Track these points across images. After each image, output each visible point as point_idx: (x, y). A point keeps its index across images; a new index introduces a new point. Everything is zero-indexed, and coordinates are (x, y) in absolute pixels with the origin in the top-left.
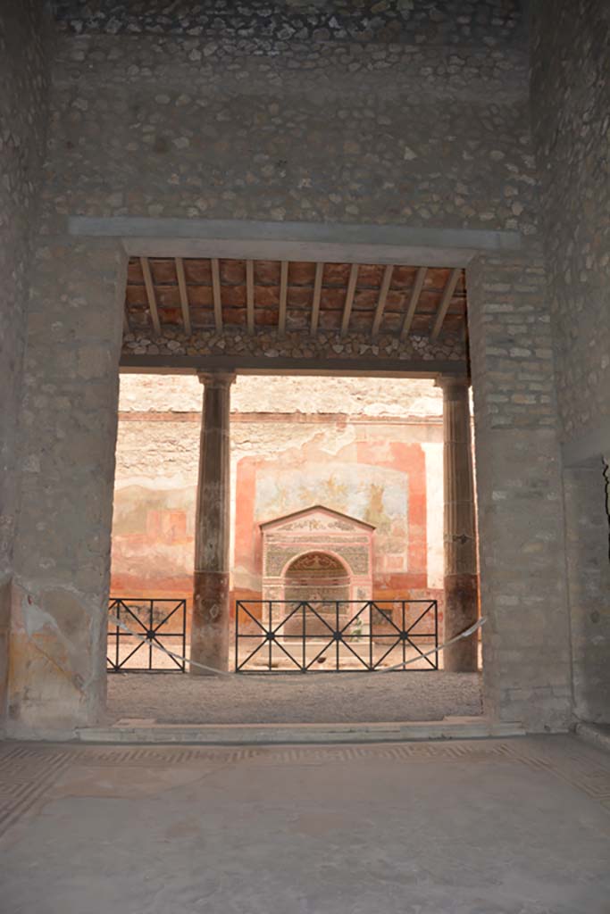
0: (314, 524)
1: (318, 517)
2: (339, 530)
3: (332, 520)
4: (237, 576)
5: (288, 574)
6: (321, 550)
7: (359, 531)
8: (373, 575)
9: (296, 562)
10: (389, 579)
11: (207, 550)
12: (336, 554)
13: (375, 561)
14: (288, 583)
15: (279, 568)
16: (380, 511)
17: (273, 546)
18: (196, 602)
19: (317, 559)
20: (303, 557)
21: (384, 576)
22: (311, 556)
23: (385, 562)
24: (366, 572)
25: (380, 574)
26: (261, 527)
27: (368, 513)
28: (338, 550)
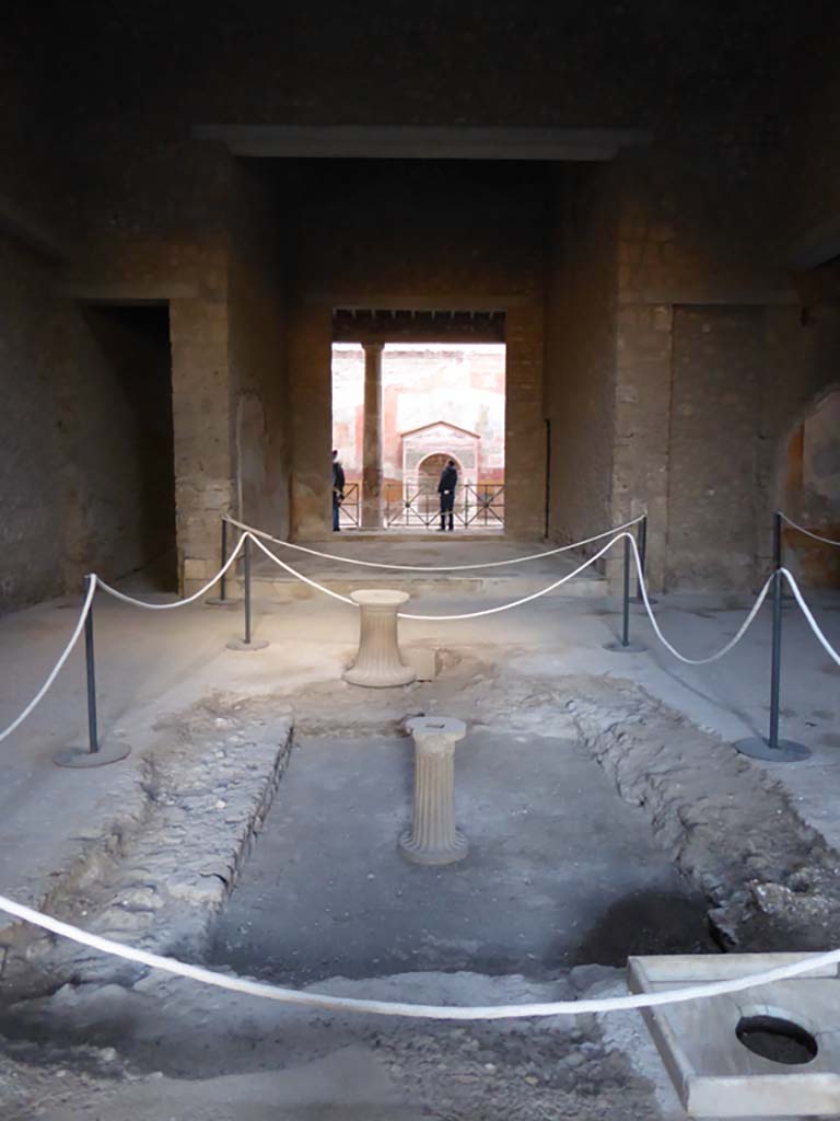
0: (438, 434)
1: (441, 428)
2: (455, 439)
3: (452, 431)
4: (388, 470)
5: (420, 469)
6: (443, 452)
7: (469, 439)
8: (479, 469)
9: (426, 460)
10: (491, 472)
11: (370, 455)
12: (453, 455)
13: (481, 459)
14: (420, 474)
15: (414, 464)
16: (486, 423)
17: (410, 450)
18: (364, 485)
19: (440, 458)
20: (430, 457)
21: (488, 470)
22: (436, 456)
23: (489, 461)
24: (473, 467)
25: (486, 469)
26: (402, 436)
27: (478, 425)
28: (454, 452)
